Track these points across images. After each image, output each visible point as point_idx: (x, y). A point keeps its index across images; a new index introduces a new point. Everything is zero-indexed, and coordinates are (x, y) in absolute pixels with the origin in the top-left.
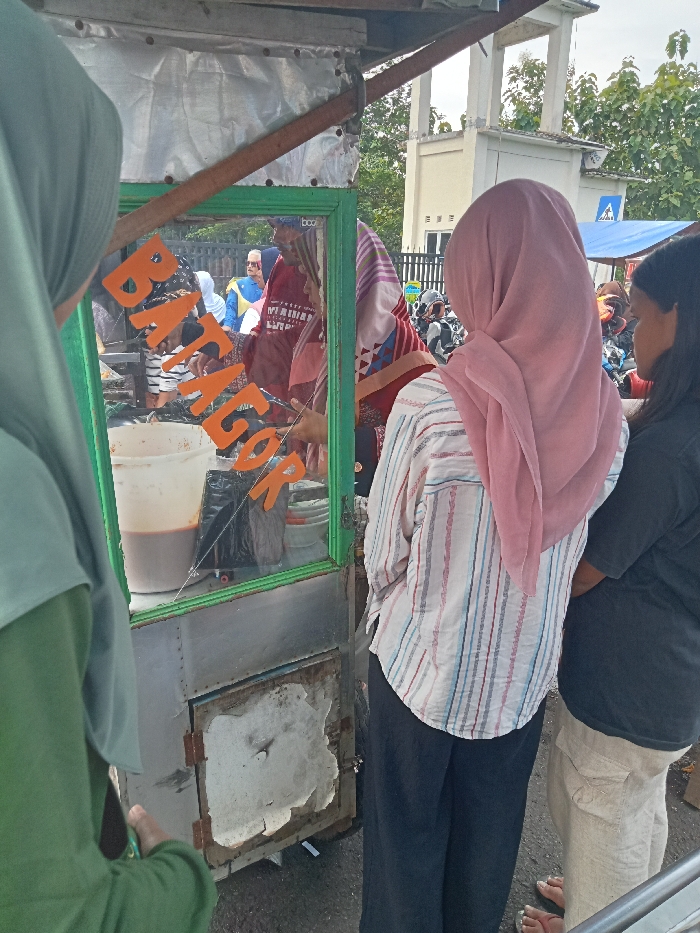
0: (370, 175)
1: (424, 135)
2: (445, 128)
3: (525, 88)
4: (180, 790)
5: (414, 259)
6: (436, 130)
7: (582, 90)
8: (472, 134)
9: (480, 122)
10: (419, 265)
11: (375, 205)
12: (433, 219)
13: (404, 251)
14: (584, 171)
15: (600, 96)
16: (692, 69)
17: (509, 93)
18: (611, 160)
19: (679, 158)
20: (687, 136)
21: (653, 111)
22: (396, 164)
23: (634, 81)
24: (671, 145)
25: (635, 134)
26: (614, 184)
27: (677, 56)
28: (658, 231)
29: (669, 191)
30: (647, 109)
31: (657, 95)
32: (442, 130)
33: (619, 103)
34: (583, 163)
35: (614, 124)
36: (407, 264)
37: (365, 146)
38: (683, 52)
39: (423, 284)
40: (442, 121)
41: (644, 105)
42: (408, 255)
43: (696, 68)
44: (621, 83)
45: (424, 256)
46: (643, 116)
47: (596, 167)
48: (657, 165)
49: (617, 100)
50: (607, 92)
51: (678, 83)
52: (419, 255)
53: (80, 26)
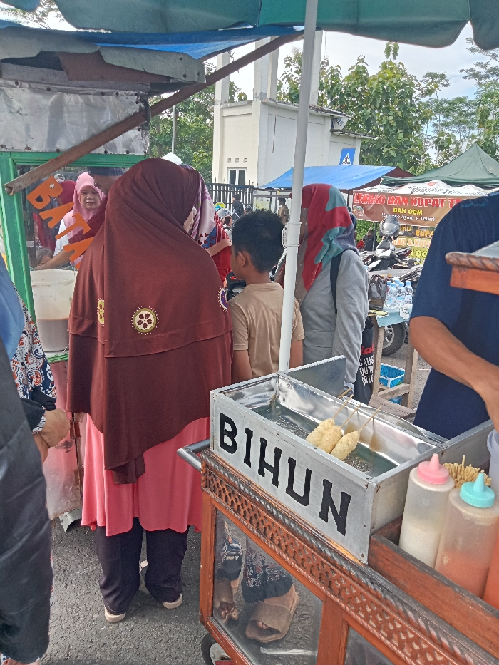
0: (190, 128)
1: (226, 102)
2: (243, 98)
3: (296, 72)
4: (68, 452)
5: (220, 188)
6: (236, 98)
7: (332, 77)
8: (258, 103)
9: (263, 95)
10: (224, 191)
11: (194, 149)
12: (233, 160)
13: (213, 182)
14: (332, 131)
15: (344, 80)
16: (401, 66)
17: (285, 75)
18: (350, 123)
19: (394, 124)
20: (400, 110)
21: (377, 93)
22: (208, 120)
23: (365, 72)
24: (389, 116)
25: (366, 107)
26: (352, 140)
27: (391, 58)
28: (374, 173)
29: (389, 146)
30: (374, 90)
31: (379, 82)
32: (240, 99)
33: (356, 86)
34: (332, 126)
35: (354, 99)
36: (216, 191)
37: (185, 108)
38: (395, 54)
39: (226, 205)
40: (239, 92)
41: (372, 89)
42: (216, 185)
43: (403, 66)
44: (357, 73)
45: (227, 185)
46: (371, 96)
47: (341, 128)
48: (382, 128)
49: (355, 83)
50: (349, 78)
51: (392, 75)
52: (224, 185)
53: (17, 83)
